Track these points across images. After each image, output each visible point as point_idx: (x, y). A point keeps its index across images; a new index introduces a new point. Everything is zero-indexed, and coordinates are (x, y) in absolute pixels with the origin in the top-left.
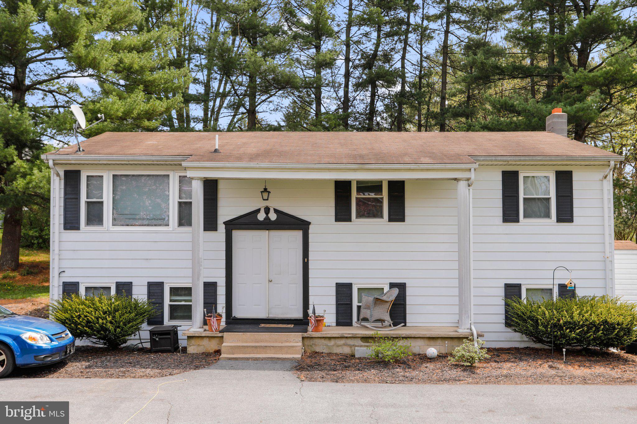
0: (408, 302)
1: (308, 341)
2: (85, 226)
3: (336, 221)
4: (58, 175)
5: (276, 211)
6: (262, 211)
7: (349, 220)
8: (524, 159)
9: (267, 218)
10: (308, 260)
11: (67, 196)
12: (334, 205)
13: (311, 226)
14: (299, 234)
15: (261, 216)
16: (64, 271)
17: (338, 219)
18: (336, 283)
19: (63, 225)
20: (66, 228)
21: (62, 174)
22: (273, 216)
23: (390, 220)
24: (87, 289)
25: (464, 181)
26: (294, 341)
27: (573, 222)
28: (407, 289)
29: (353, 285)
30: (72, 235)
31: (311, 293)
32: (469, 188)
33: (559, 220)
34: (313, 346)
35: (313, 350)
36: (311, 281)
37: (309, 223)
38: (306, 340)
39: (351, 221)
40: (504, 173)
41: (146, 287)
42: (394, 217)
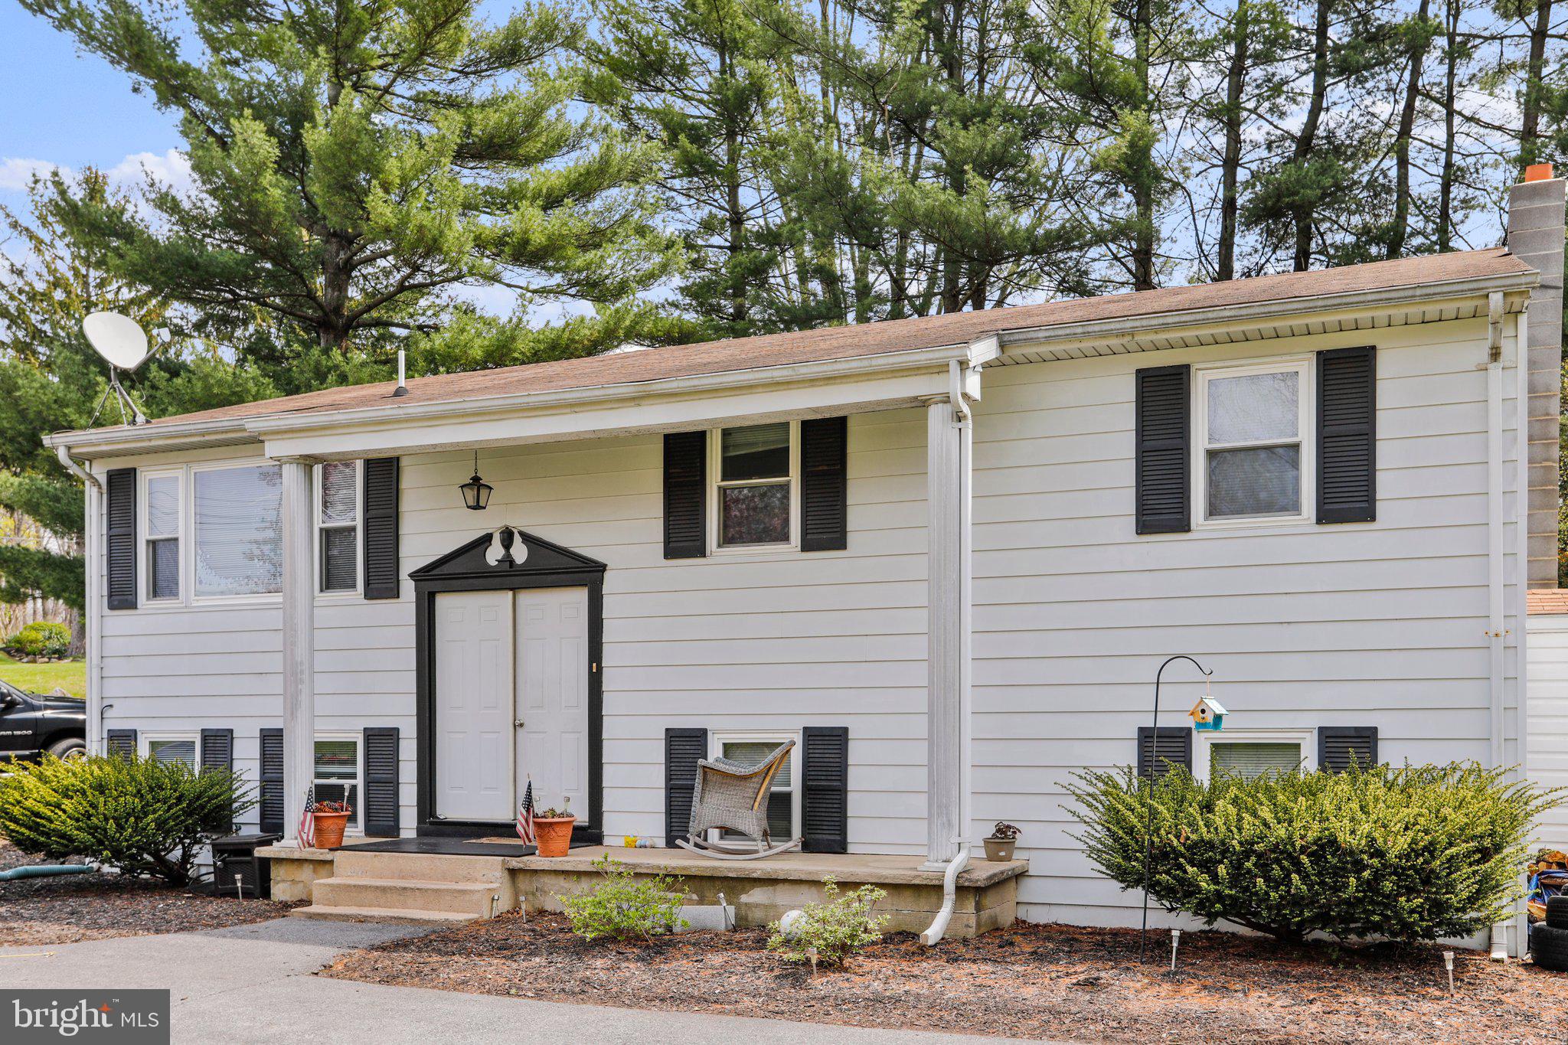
0: (852, 784)
1: (527, 881)
2: (148, 599)
3: (666, 557)
4: (95, 482)
5: (527, 538)
6: (497, 541)
7: (700, 551)
8: (1176, 319)
9: (508, 559)
10: (600, 668)
11: (115, 531)
12: (661, 514)
13: (607, 575)
14: (579, 597)
15: (494, 554)
16: (111, 706)
17: (670, 553)
18: (667, 730)
19: (105, 599)
20: (112, 607)
21: (103, 479)
22: (520, 553)
23: (807, 546)
24: (154, 745)
25: (940, 405)
26: (484, 879)
27: (1373, 519)
28: (851, 745)
29: (709, 734)
30: (122, 620)
31: (607, 757)
32: (960, 425)
33: (1327, 515)
34: (538, 894)
35: (538, 906)
36: (607, 722)
37: (602, 568)
38: (521, 877)
39: (704, 555)
40: (1144, 377)
41: (258, 742)
42: (815, 536)
